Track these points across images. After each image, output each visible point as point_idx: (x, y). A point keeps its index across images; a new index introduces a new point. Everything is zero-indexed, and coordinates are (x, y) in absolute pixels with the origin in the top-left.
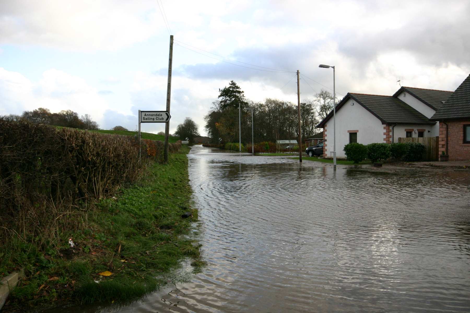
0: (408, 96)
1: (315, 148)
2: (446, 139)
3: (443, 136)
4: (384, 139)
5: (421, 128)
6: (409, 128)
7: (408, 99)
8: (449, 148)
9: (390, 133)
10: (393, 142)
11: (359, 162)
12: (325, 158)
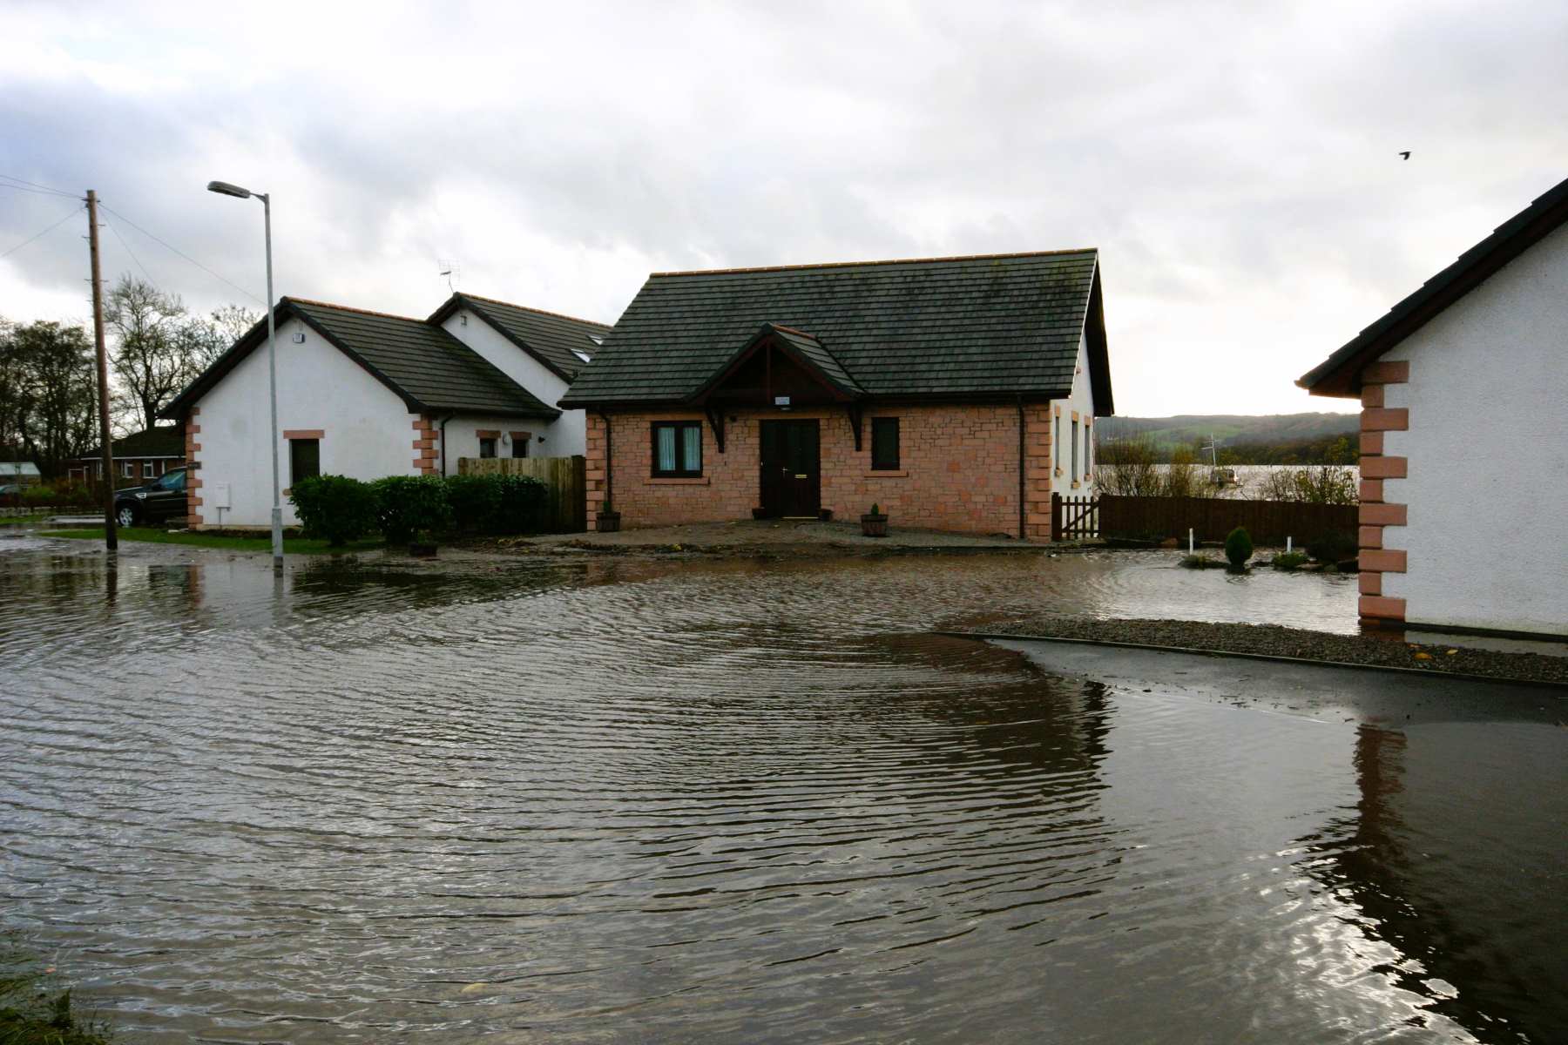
0: (474, 323)
1: (145, 495)
2: (605, 463)
3: (599, 454)
4: (416, 464)
5: (520, 428)
6: (490, 427)
7: (473, 335)
8: (614, 491)
9: (435, 442)
10: (443, 473)
11: (349, 543)
12: (195, 532)
